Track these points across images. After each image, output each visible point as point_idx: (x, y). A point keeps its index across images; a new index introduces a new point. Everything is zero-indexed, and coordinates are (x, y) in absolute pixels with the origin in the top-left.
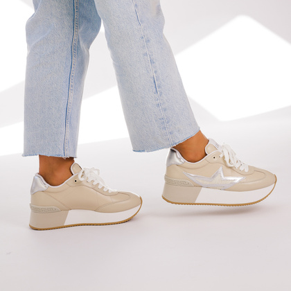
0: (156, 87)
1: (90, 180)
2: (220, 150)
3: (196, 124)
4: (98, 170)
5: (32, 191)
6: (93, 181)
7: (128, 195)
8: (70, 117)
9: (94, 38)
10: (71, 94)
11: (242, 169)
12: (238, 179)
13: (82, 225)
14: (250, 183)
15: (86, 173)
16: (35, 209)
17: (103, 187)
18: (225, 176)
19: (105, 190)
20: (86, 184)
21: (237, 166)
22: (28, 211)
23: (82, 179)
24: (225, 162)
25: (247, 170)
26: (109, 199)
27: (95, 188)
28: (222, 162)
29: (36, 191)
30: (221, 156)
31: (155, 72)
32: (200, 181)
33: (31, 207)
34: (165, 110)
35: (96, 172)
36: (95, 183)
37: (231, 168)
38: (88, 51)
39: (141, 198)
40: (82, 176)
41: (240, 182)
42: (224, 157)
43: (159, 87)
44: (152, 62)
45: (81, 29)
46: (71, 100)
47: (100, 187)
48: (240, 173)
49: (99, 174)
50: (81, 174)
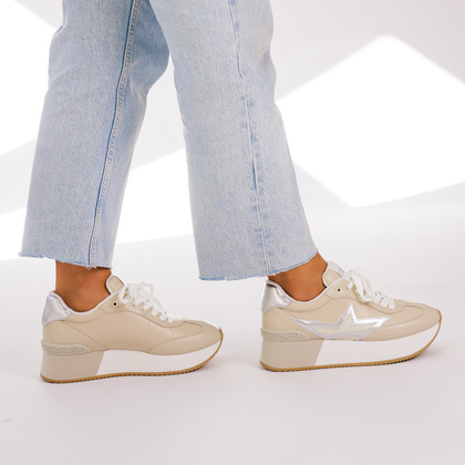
0: (254, 180)
1: (137, 303)
2: (346, 277)
3: (312, 244)
4: (151, 286)
5: (44, 319)
6: (143, 304)
7: (200, 326)
8: (104, 203)
9: (157, 78)
10: (108, 166)
11: (384, 304)
12: (380, 322)
13: (125, 375)
14: (399, 326)
15: (130, 290)
16: (50, 350)
17: (160, 314)
18: (358, 318)
19: (162, 318)
20: (131, 309)
21: (376, 300)
22: (39, 353)
23: (125, 301)
24: (357, 295)
25: (392, 307)
26: (169, 333)
27: (147, 315)
28: (352, 296)
29: (51, 319)
30: (350, 286)
31: (257, 156)
32: (320, 331)
33: (43, 346)
34: (265, 217)
35: (148, 289)
36: (146, 307)
37: (366, 304)
38: (145, 99)
39: (220, 331)
40: (126, 295)
41: (384, 325)
42: (354, 288)
43: (260, 180)
44: (254, 139)
45: (136, 63)
46: (108, 175)
47: (154, 313)
48: (383, 312)
49: (152, 292)
50: (122, 293)
